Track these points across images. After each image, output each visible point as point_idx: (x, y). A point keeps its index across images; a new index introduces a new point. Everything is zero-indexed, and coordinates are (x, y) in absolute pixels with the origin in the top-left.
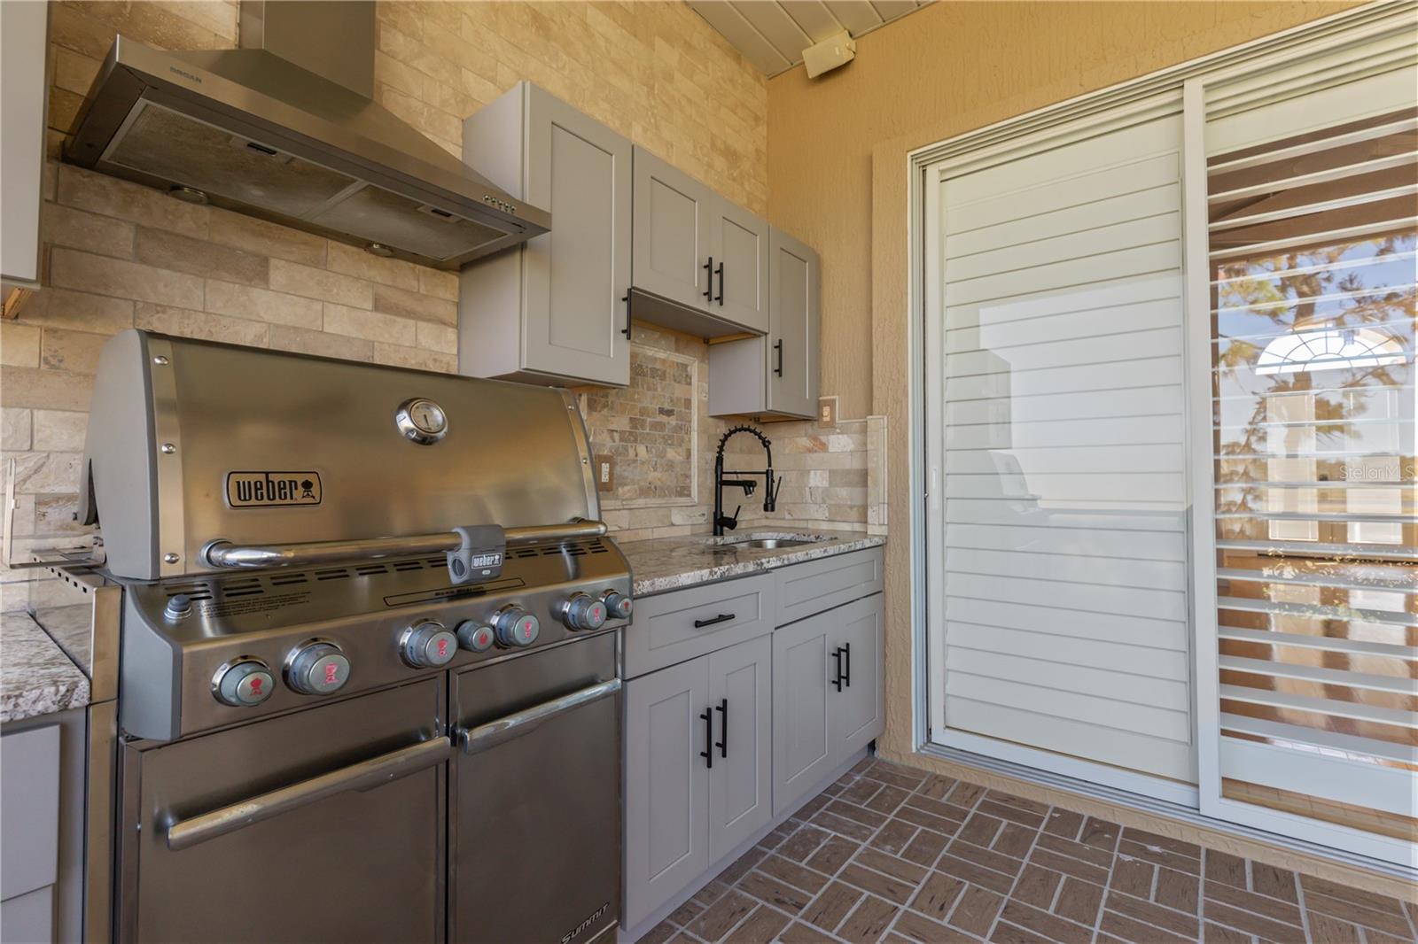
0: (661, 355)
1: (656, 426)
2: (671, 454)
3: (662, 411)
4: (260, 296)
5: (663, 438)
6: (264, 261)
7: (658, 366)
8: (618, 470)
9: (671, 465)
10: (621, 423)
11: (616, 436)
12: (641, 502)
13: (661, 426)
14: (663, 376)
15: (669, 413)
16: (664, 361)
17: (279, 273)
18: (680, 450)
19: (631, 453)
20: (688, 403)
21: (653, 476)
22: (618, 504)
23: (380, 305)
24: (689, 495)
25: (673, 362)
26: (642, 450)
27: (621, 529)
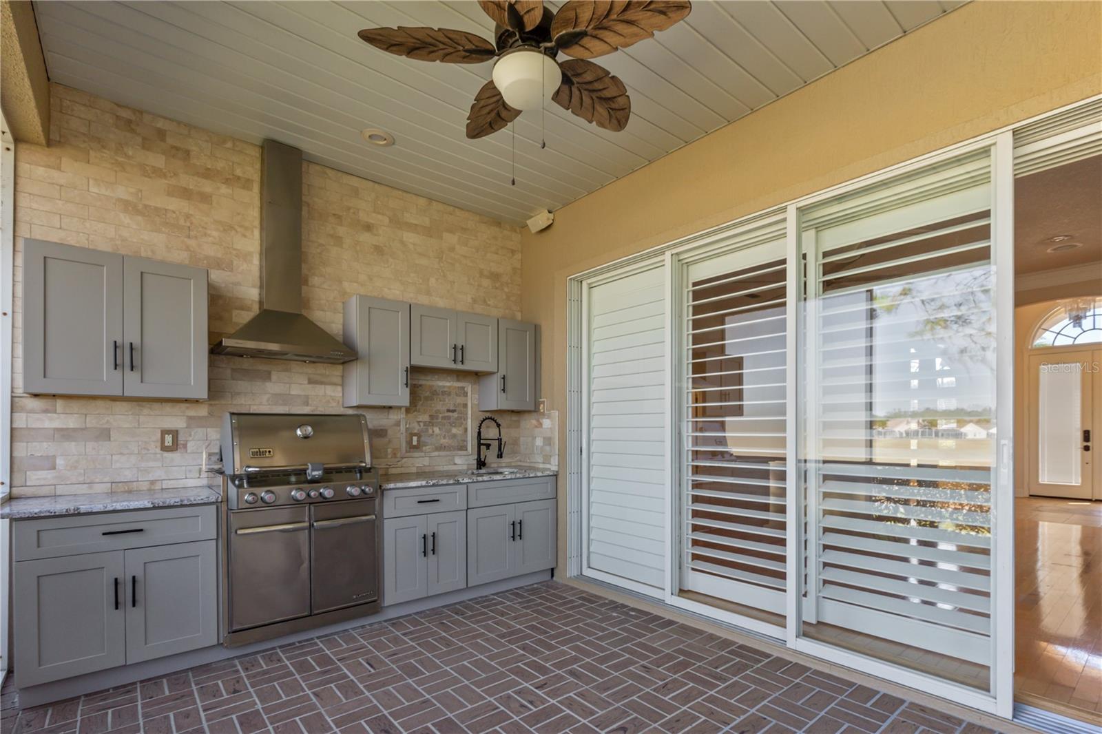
0: (448, 384)
1: (444, 418)
2: (454, 431)
3: (448, 411)
4: (269, 385)
5: (449, 423)
6: (269, 373)
7: (446, 389)
8: (422, 439)
9: (454, 436)
10: (426, 418)
11: (422, 424)
12: (436, 453)
13: (449, 418)
14: (449, 394)
15: (454, 411)
16: (449, 387)
17: (274, 376)
18: (460, 428)
19: (430, 431)
20: (465, 405)
21: (443, 441)
22: (423, 454)
23: (311, 382)
24: (467, 450)
25: (456, 387)
26: (437, 430)
27: (425, 466)
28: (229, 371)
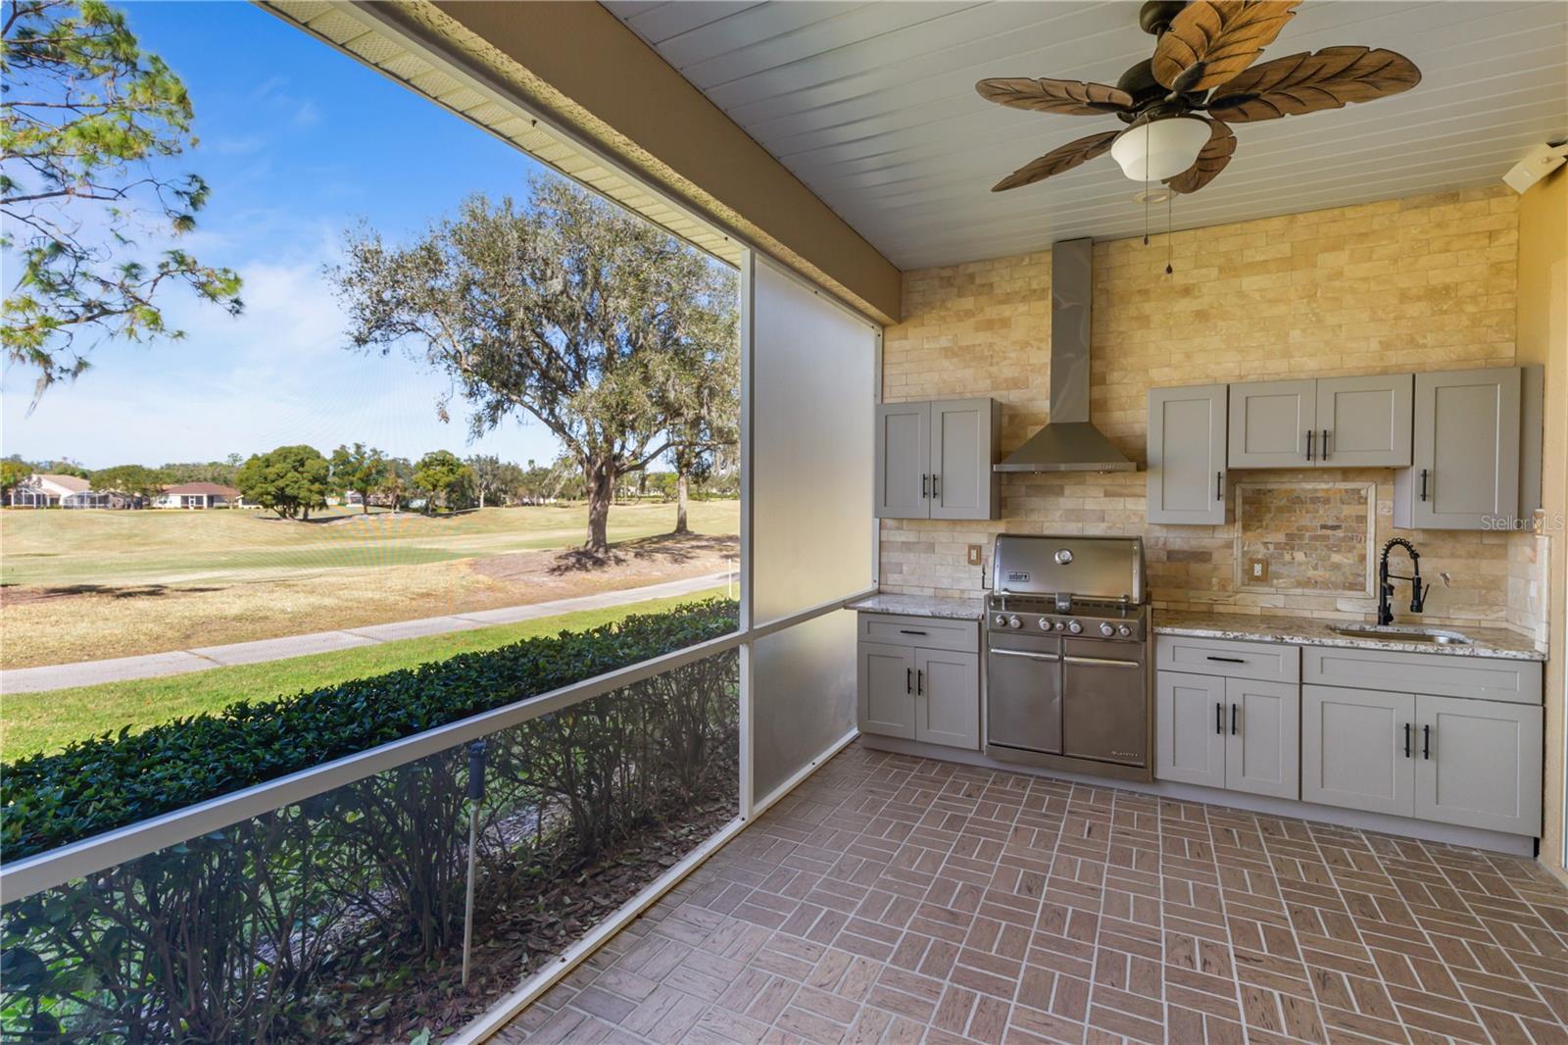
0: (1324, 486)
1: (1314, 538)
2: (1336, 558)
3: (1324, 527)
5: (1326, 546)
6: (1062, 488)
7: (1319, 495)
8: (1272, 568)
9: (1337, 567)
10: (1280, 537)
11: (1271, 547)
12: (1299, 591)
13: (1326, 538)
14: (1327, 501)
15: (1335, 528)
16: (1327, 490)
17: (1067, 492)
18: (1350, 555)
19: (1287, 557)
20: (1362, 519)
21: (1311, 573)
22: (1273, 590)
23: (1107, 494)
24: (1364, 590)
25: (1340, 490)
26: (1300, 556)
27: (1276, 607)
28: (1023, 489)
